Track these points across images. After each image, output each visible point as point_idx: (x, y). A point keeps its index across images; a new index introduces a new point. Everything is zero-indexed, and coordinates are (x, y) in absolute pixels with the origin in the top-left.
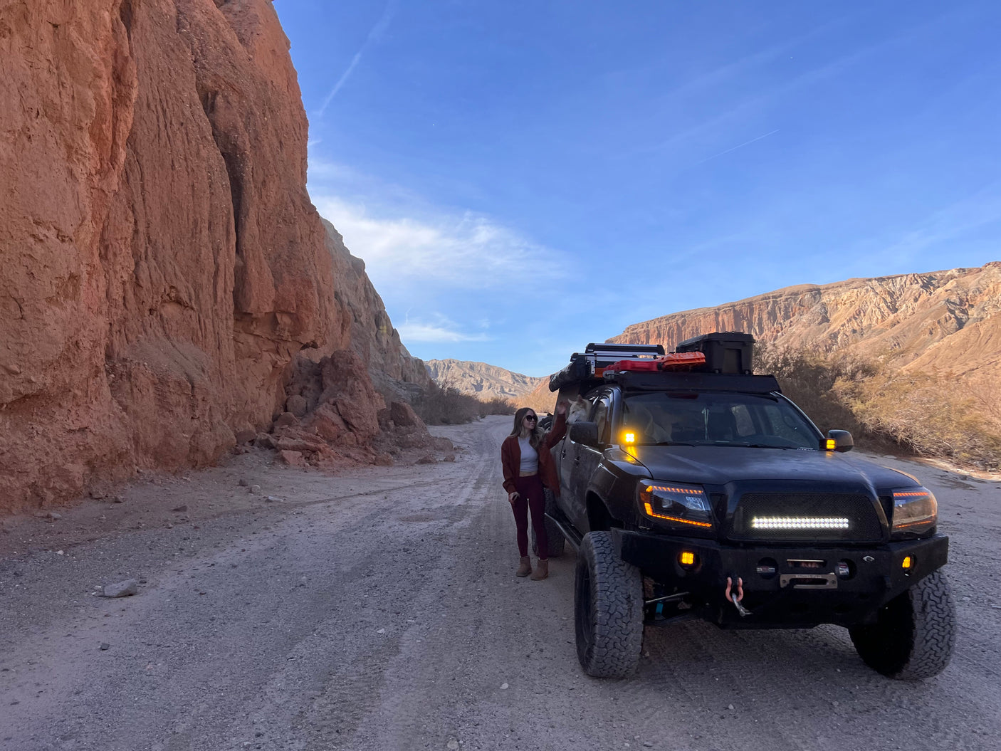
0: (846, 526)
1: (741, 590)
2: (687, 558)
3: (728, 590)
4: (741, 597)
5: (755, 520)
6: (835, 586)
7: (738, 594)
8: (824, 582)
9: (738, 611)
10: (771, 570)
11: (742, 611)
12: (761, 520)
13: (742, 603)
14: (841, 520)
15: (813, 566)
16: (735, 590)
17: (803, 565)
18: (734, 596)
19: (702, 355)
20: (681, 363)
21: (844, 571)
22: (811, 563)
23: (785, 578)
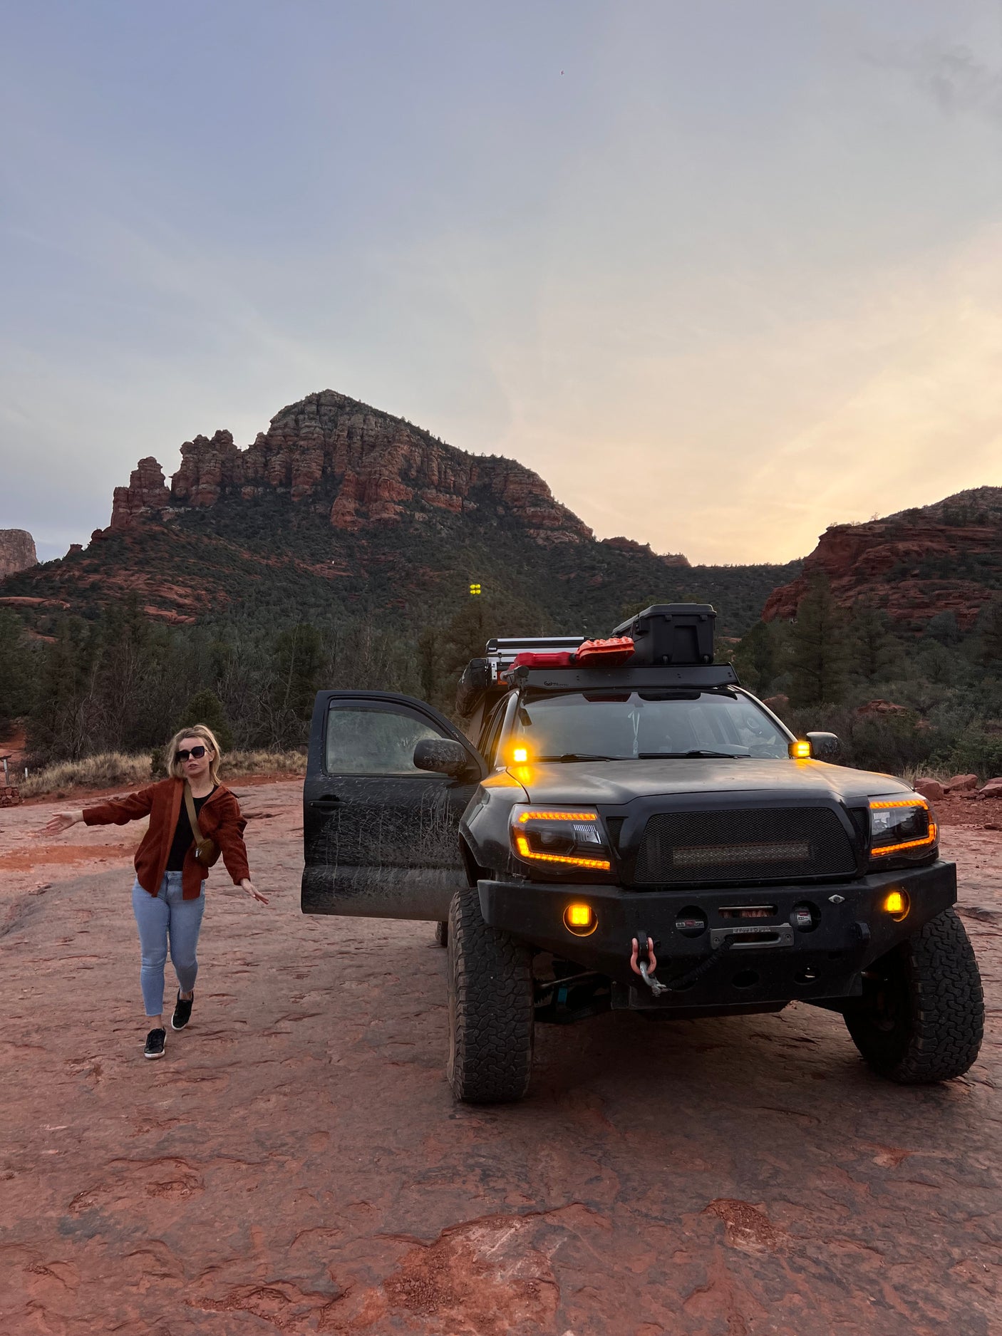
0: (806, 855)
1: (653, 957)
2: (580, 916)
3: (634, 957)
4: (653, 967)
5: (678, 854)
6: (789, 942)
7: (648, 962)
8: (773, 936)
9: (649, 988)
10: (698, 924)
11: (658, 986)
12: (685, 854)
13: (657, 975)
14: (797, 847)
15: (759, 915)
16: (644, 958)
17: (744, 914)
18: (643, 967)
19: (631, 641)
21: (804, 918)
22: (757, 910)
23: (718, 933)
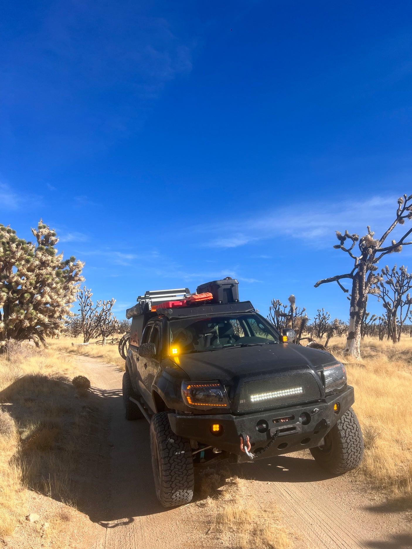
0: (301, 391)
1: (249, 444)
2: (216, 428)
3: (242, 445)
4: (250, 448)
5: (252, 397)
6: (301, 430)
7: (248, 446)
8: (294, 428)
9: (249, 457)
11: (251, 456)
12: (255, 396)
13: (251, 451)
14: (298, 389)
16: (246, 445)
17: (282, 420)
18: (246, 448)
19: (211, 294)
20: (200, 300)
21: (304, 419)
22: (286, 418)
23: (273, 430)
